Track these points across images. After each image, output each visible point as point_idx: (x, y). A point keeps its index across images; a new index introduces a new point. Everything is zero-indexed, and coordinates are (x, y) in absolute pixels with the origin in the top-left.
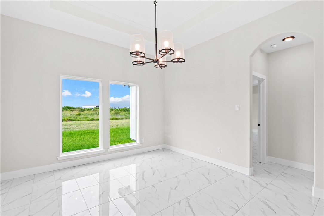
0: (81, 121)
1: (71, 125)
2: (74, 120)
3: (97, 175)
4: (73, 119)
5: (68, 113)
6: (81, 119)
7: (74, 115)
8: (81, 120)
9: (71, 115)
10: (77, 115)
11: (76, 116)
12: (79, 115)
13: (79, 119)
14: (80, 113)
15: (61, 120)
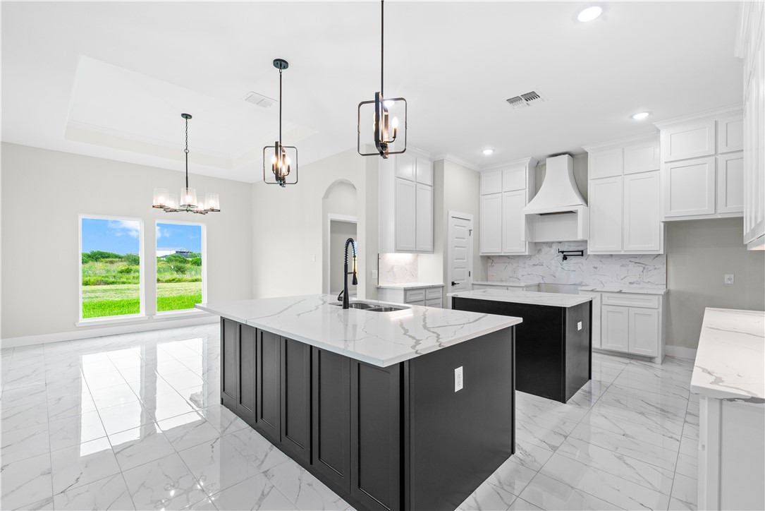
0: (130, 285)
1: (105, 291)
2: (113, 283)
3: (137, 350)
4: (112, 280)
5: (100, 266)
6: (130, 281)
7: (116, 272)
8: (130, 283)
9: (108, 271)
10: (121, 272)
11: (120, 275)
12: (128, 271)
13: (125, 280)
14: (131, 267)
15: (81, 283)
